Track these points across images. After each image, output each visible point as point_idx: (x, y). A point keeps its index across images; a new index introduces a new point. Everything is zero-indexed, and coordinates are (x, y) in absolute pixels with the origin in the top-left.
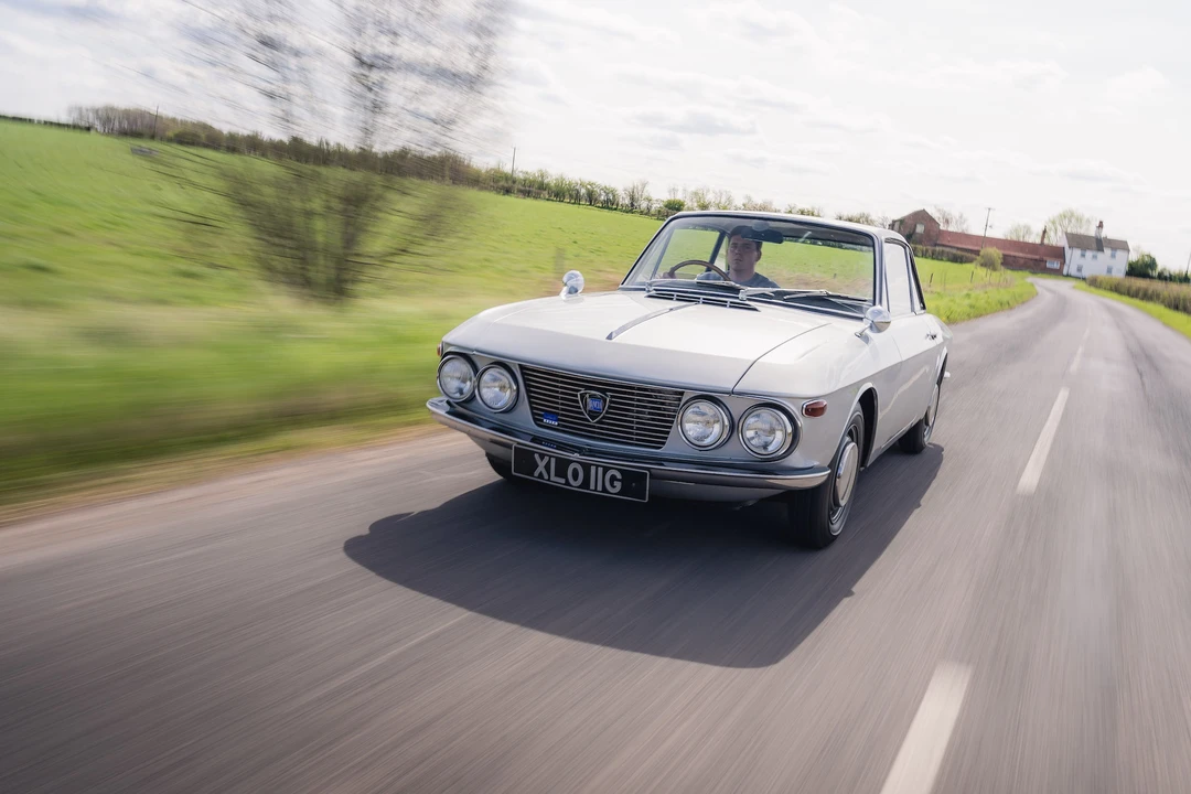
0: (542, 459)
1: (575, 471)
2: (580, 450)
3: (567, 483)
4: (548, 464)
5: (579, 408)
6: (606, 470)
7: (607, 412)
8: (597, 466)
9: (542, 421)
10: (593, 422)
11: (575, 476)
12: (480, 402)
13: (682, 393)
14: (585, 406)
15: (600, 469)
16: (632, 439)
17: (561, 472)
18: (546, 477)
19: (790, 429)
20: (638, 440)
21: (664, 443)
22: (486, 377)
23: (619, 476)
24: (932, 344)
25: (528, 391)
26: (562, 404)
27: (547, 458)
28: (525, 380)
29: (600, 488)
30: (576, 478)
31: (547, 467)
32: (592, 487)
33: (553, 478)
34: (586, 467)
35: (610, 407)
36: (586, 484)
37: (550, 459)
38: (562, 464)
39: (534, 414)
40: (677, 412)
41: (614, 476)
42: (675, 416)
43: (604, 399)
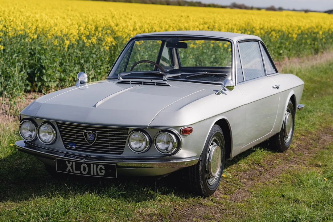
0: (69, 163)
1: (84, 167)
2: (86, 158)
3: (81, 173)
4: (72, 165)
5: (84, 139)
6: (97, 165)
7: (97, 140)
8: (93, 164)
9: (68, 146)
10: (91, 145)
11: (84, 170)
12: (40, 140)
13: (128, 129)
14: (87, 138)
15: (95, 165)
16: (109, 151)
17: (78, 168)
18: (72, 171)
19: (175, 141)
20: (111, 151)
21: (123, 152)
22: (42, 128)
23: (103, 168)
24: (276, 91)
25: (61, 134)
26: (77, 138)
27: (71, 163)
28: (59, 128)
29: (95, 174)
30: (85, 171)
31: (72, 167)
32: (92, 174)
33: (74, 171)
34: (89, 165)
35: (97, 138)
36: (89, 173)
37: (73, 163)
38: (78, 165)
39: (64, 143)
40: (127, 137)
41: (101, 168)
42: (126, 139)
43: (94, 134)
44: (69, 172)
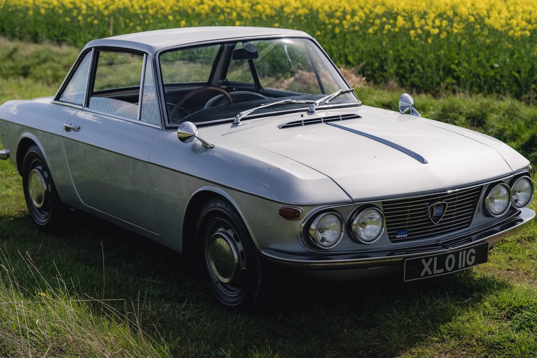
0: (427, 261)
1: (451, 260)
3: (446, 271)
4: (432, 263)
6: (467, 250)
8: (463, 250)
9: (395, 238)
15: (465, 252)
17: (441, 265)
18: (430, 273)
21: (470, 222)
26: (410, 220)
29: (463, 266)
30: (450, 265)
31: (431, 267)
32: (460, 267)
33: (435, 271)
36: (456, 268)
37: (433, 260)
38: (442, 258)
39: (389, 234)
40: (478, 198)
41: (472, 253)
42: (477, 201)
43: (445, 205)
44: (424, 276)
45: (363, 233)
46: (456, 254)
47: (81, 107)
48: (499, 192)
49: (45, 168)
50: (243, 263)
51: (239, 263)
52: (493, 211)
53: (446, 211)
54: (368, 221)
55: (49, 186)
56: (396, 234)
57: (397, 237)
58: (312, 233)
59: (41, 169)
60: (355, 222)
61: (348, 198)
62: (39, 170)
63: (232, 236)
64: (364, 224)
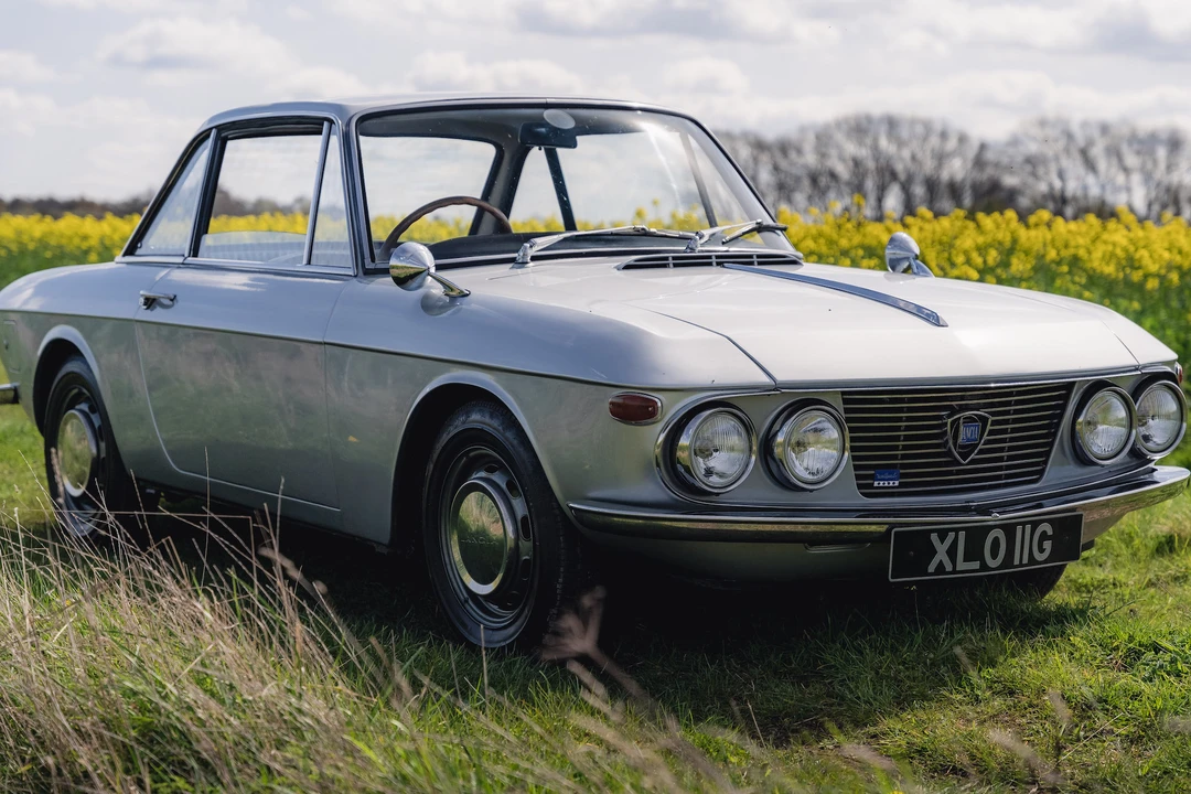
0: (942, 539)
1: (996, 541)
3: (984, 567)
4: (954, 542)
6: (1035, 525)
8: (1023, 524)
9: (872, 486)
10: (964, 463)
11: (995, 551)
16: (998, 478)
17: (974, 552)
18: (949, 567)
20: (1007, 477)
21: (1041, 473)
23: (1050, 532)
26: (906, 448)
27: (952, 535)
29: (1025, 561)
30: (994, 555)
32: (1016, 562)
33: (961, 566)
34: (1011, 531)
37: (957, 537)
38: (976, 536)
39: (858, 477)
40: (1061, 416)
41: (1044, 532)
42: (1058, 425)
43: (984, 420)
44: (936, 573)
45: (797, 463)
46: (1009, 529)
47: (180, 260)
48: (1107, 409)
49: (96, 405)
50: (526, 545)
51: (517, 545)
52: (1095, 449)
53: (985, 437)
54: (811, 437)
55: (103, 445)
56: (873, 477)
57: (876, 484)
58: (682, 455)
59: (87, 409)
60: (780, 439)
61: (765, 379)
62: (82, 411)
63: (504, 486)
64: (800, 445)
